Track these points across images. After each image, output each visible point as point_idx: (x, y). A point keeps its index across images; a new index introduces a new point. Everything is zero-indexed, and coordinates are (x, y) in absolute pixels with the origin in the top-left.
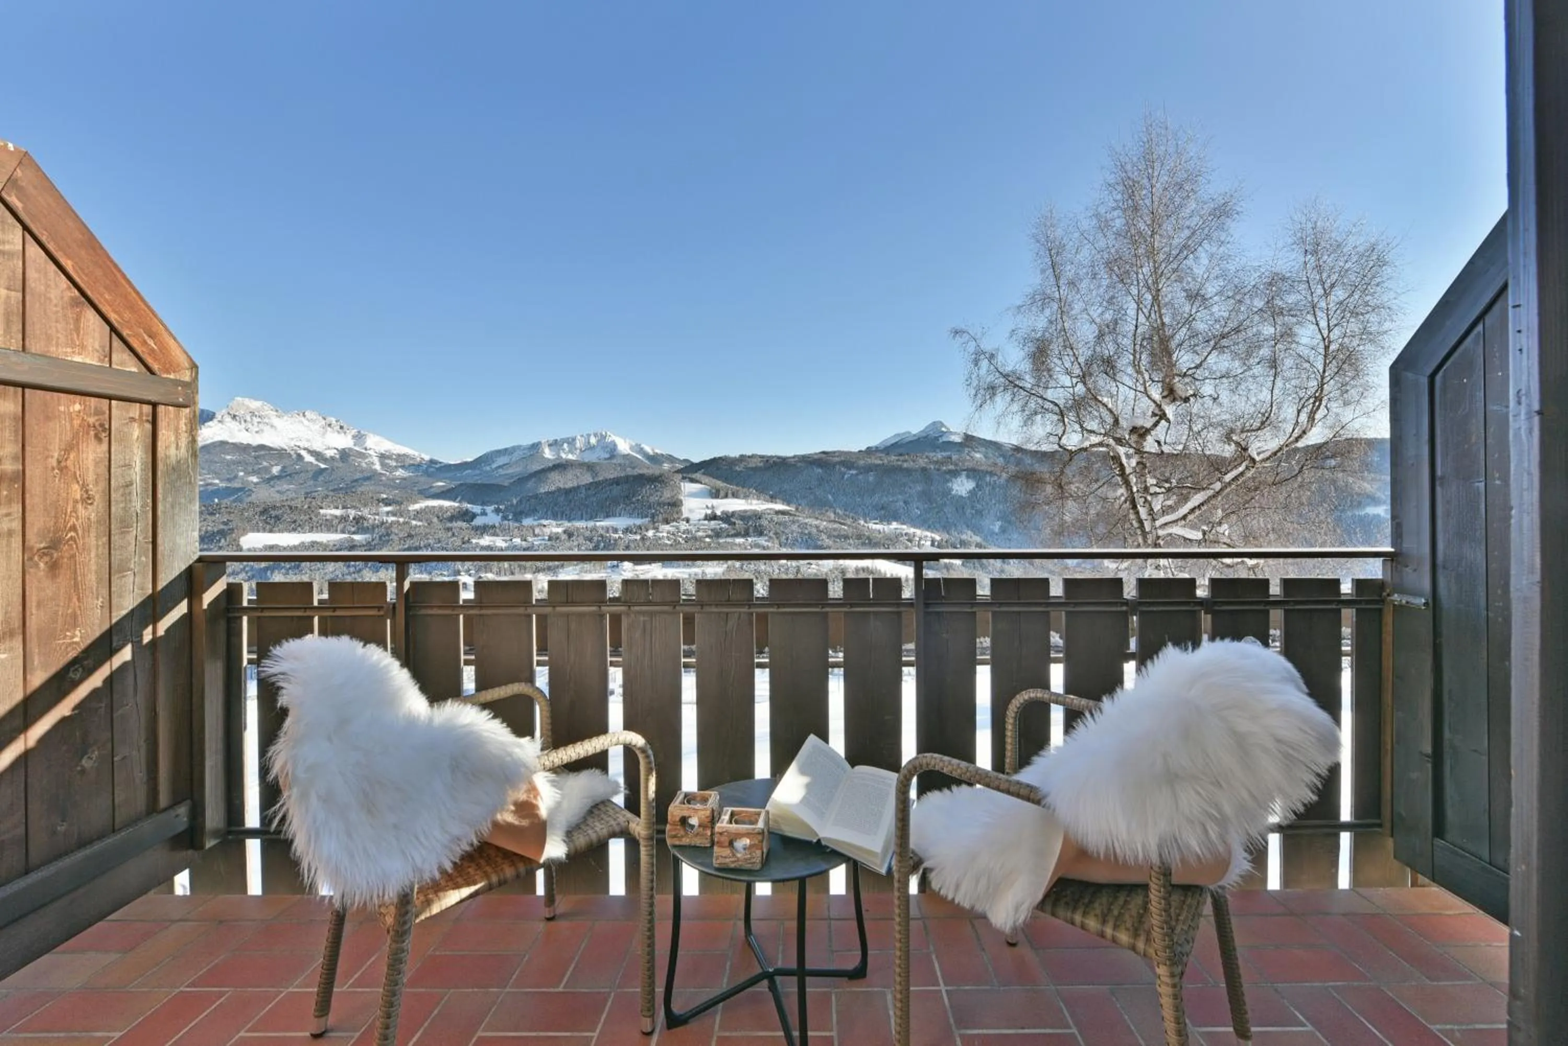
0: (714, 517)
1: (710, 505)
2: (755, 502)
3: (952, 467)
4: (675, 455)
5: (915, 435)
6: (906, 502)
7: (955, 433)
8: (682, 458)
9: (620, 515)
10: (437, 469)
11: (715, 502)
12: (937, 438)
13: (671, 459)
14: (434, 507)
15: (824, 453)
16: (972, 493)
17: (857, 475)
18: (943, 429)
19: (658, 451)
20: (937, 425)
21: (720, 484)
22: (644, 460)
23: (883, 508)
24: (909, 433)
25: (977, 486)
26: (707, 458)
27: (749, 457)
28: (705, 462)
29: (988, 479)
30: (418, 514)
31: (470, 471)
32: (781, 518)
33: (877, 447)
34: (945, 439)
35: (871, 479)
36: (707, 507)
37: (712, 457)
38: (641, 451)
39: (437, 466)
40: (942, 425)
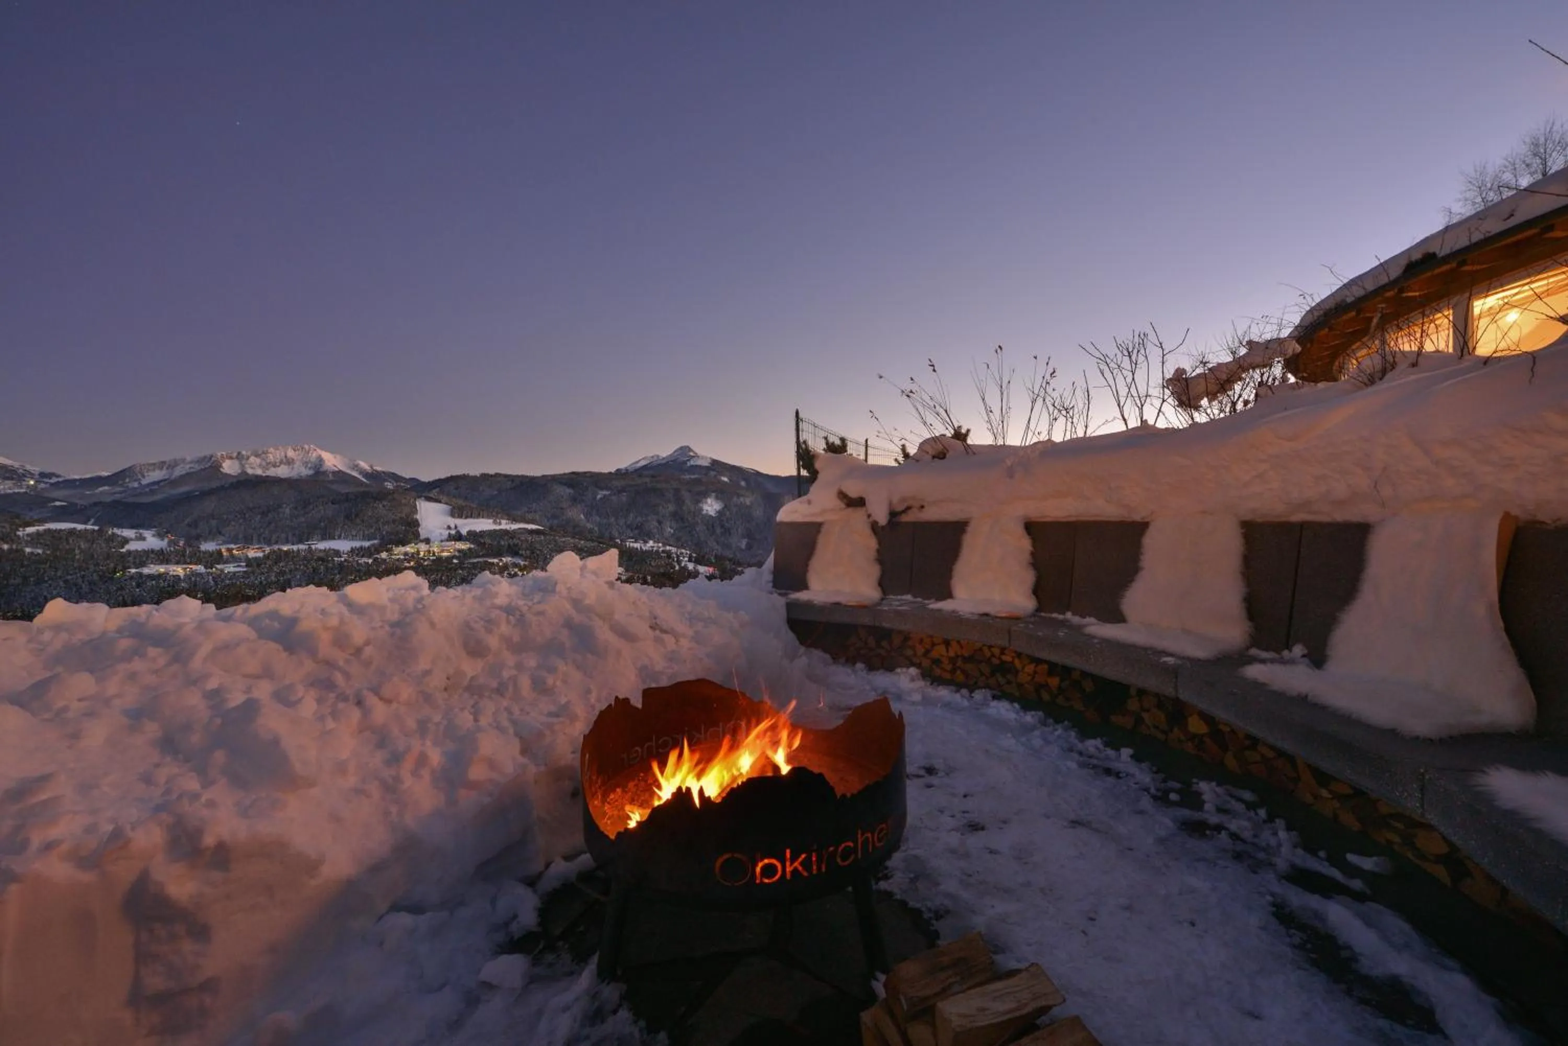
0: (458, 537)
1: (453, 526)
2: (504, 522)
3: (703, 488)
4: (399, 473)
5: (664, 459)
6: (660, 523)
7: (703, 458)
8: (407, 477)
9: (339, 538)
10: (52, 484)
11: (459, 522)
12: (685, 463)
13: (395, 477)
14: (61, 530)
15: (573, 473)
16: (720, 513)
17: (610, 495)
18: (692, 454)
19: (379, 469)
20: (685, 450)
21: (460, 502)
22: (360, 477)
23: (637, 528)
24: (658, 456)
25: (726, 506)
26: (443, 477)
27: (492, 476)
28: (440, 480)
29: (735, 499)
30: (35, 539)
31: (106, 488)
32: (536, 538)
33: (626, 470)
34: (692, 463)
35: (624, 499)
36: (449, 528)
37: (449, 475)
38: (356, 467)
39: (54, 480)
40: (690, 450)
